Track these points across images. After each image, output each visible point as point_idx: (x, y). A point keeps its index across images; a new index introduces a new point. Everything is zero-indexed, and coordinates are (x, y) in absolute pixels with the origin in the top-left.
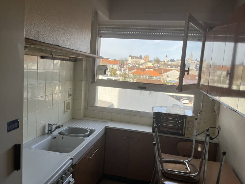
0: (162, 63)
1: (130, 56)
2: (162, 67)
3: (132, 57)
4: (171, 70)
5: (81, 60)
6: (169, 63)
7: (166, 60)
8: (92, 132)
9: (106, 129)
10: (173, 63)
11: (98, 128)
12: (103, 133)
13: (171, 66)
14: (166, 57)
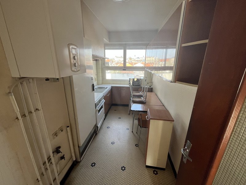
0: (133, 59)
1: (116, 57)
2: (133, 61)
3: (117, 57)
4: (138, 63)
5: (99, 60)
6: (137, 59)
7: (135, 58)
8: (107, 88)
9: (112, 87)
10: (138, 59)
11: (109, 87)
12: (111, 88)
13: (138, 61)
14: (135, 56)
